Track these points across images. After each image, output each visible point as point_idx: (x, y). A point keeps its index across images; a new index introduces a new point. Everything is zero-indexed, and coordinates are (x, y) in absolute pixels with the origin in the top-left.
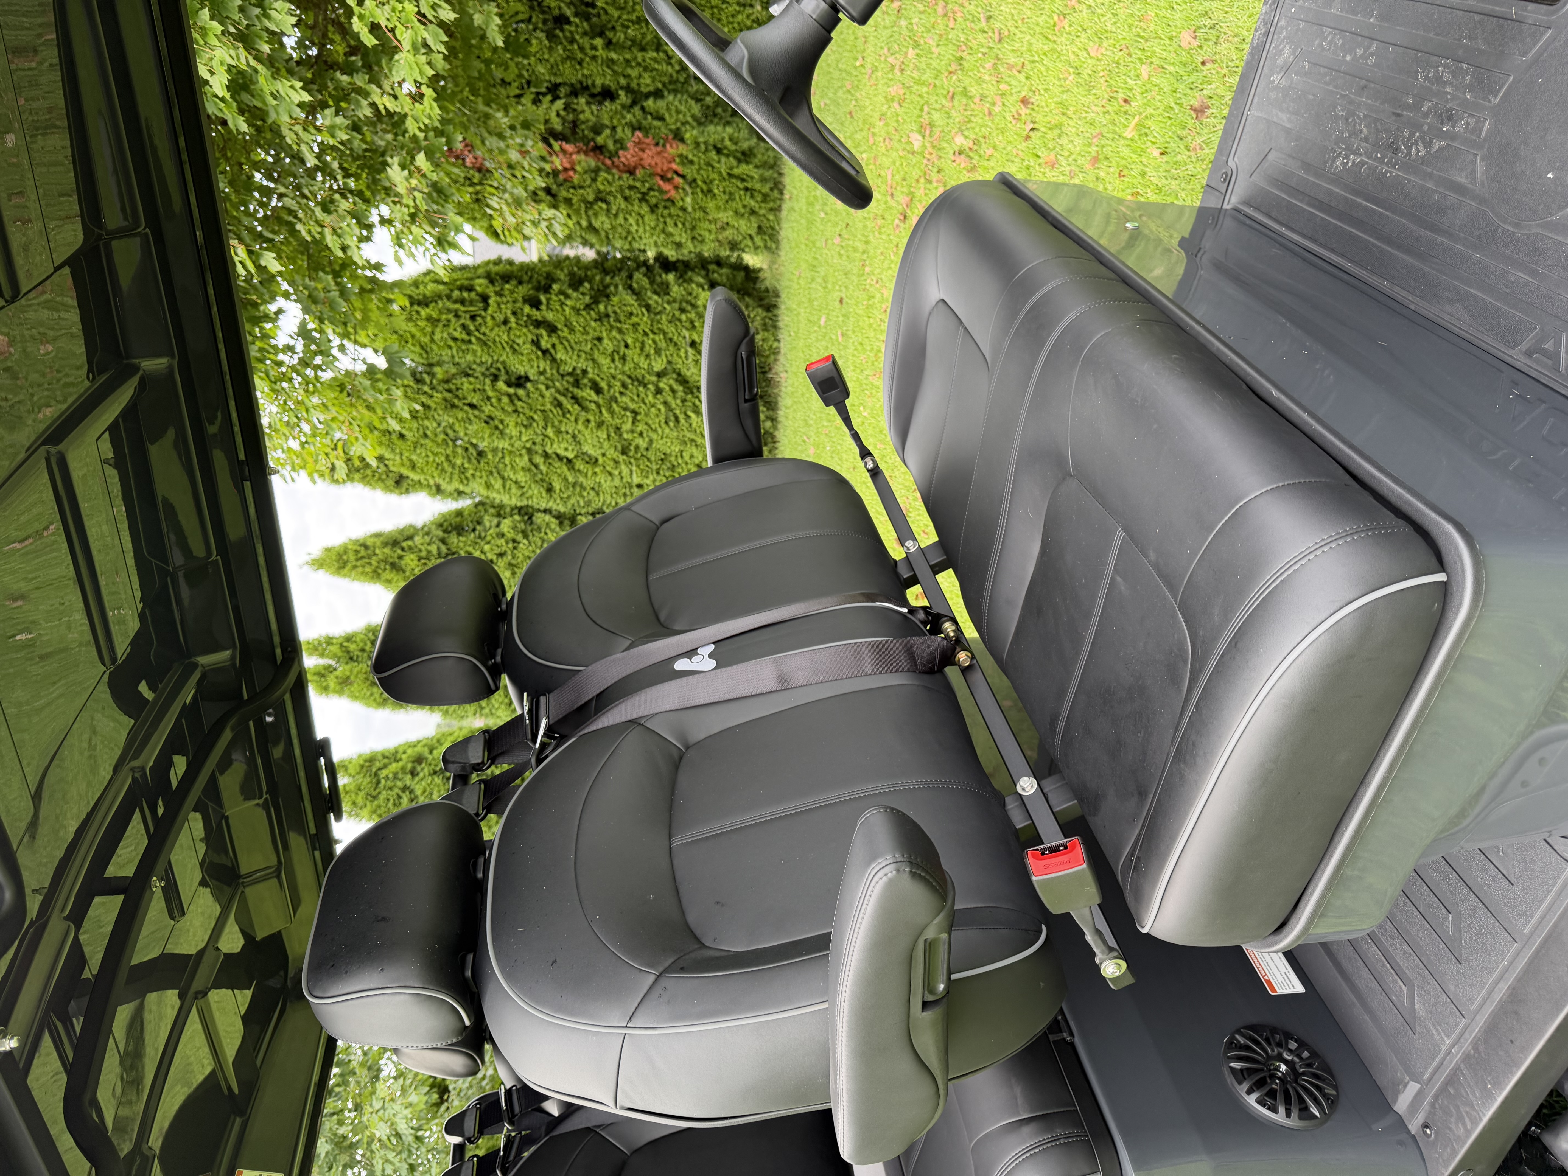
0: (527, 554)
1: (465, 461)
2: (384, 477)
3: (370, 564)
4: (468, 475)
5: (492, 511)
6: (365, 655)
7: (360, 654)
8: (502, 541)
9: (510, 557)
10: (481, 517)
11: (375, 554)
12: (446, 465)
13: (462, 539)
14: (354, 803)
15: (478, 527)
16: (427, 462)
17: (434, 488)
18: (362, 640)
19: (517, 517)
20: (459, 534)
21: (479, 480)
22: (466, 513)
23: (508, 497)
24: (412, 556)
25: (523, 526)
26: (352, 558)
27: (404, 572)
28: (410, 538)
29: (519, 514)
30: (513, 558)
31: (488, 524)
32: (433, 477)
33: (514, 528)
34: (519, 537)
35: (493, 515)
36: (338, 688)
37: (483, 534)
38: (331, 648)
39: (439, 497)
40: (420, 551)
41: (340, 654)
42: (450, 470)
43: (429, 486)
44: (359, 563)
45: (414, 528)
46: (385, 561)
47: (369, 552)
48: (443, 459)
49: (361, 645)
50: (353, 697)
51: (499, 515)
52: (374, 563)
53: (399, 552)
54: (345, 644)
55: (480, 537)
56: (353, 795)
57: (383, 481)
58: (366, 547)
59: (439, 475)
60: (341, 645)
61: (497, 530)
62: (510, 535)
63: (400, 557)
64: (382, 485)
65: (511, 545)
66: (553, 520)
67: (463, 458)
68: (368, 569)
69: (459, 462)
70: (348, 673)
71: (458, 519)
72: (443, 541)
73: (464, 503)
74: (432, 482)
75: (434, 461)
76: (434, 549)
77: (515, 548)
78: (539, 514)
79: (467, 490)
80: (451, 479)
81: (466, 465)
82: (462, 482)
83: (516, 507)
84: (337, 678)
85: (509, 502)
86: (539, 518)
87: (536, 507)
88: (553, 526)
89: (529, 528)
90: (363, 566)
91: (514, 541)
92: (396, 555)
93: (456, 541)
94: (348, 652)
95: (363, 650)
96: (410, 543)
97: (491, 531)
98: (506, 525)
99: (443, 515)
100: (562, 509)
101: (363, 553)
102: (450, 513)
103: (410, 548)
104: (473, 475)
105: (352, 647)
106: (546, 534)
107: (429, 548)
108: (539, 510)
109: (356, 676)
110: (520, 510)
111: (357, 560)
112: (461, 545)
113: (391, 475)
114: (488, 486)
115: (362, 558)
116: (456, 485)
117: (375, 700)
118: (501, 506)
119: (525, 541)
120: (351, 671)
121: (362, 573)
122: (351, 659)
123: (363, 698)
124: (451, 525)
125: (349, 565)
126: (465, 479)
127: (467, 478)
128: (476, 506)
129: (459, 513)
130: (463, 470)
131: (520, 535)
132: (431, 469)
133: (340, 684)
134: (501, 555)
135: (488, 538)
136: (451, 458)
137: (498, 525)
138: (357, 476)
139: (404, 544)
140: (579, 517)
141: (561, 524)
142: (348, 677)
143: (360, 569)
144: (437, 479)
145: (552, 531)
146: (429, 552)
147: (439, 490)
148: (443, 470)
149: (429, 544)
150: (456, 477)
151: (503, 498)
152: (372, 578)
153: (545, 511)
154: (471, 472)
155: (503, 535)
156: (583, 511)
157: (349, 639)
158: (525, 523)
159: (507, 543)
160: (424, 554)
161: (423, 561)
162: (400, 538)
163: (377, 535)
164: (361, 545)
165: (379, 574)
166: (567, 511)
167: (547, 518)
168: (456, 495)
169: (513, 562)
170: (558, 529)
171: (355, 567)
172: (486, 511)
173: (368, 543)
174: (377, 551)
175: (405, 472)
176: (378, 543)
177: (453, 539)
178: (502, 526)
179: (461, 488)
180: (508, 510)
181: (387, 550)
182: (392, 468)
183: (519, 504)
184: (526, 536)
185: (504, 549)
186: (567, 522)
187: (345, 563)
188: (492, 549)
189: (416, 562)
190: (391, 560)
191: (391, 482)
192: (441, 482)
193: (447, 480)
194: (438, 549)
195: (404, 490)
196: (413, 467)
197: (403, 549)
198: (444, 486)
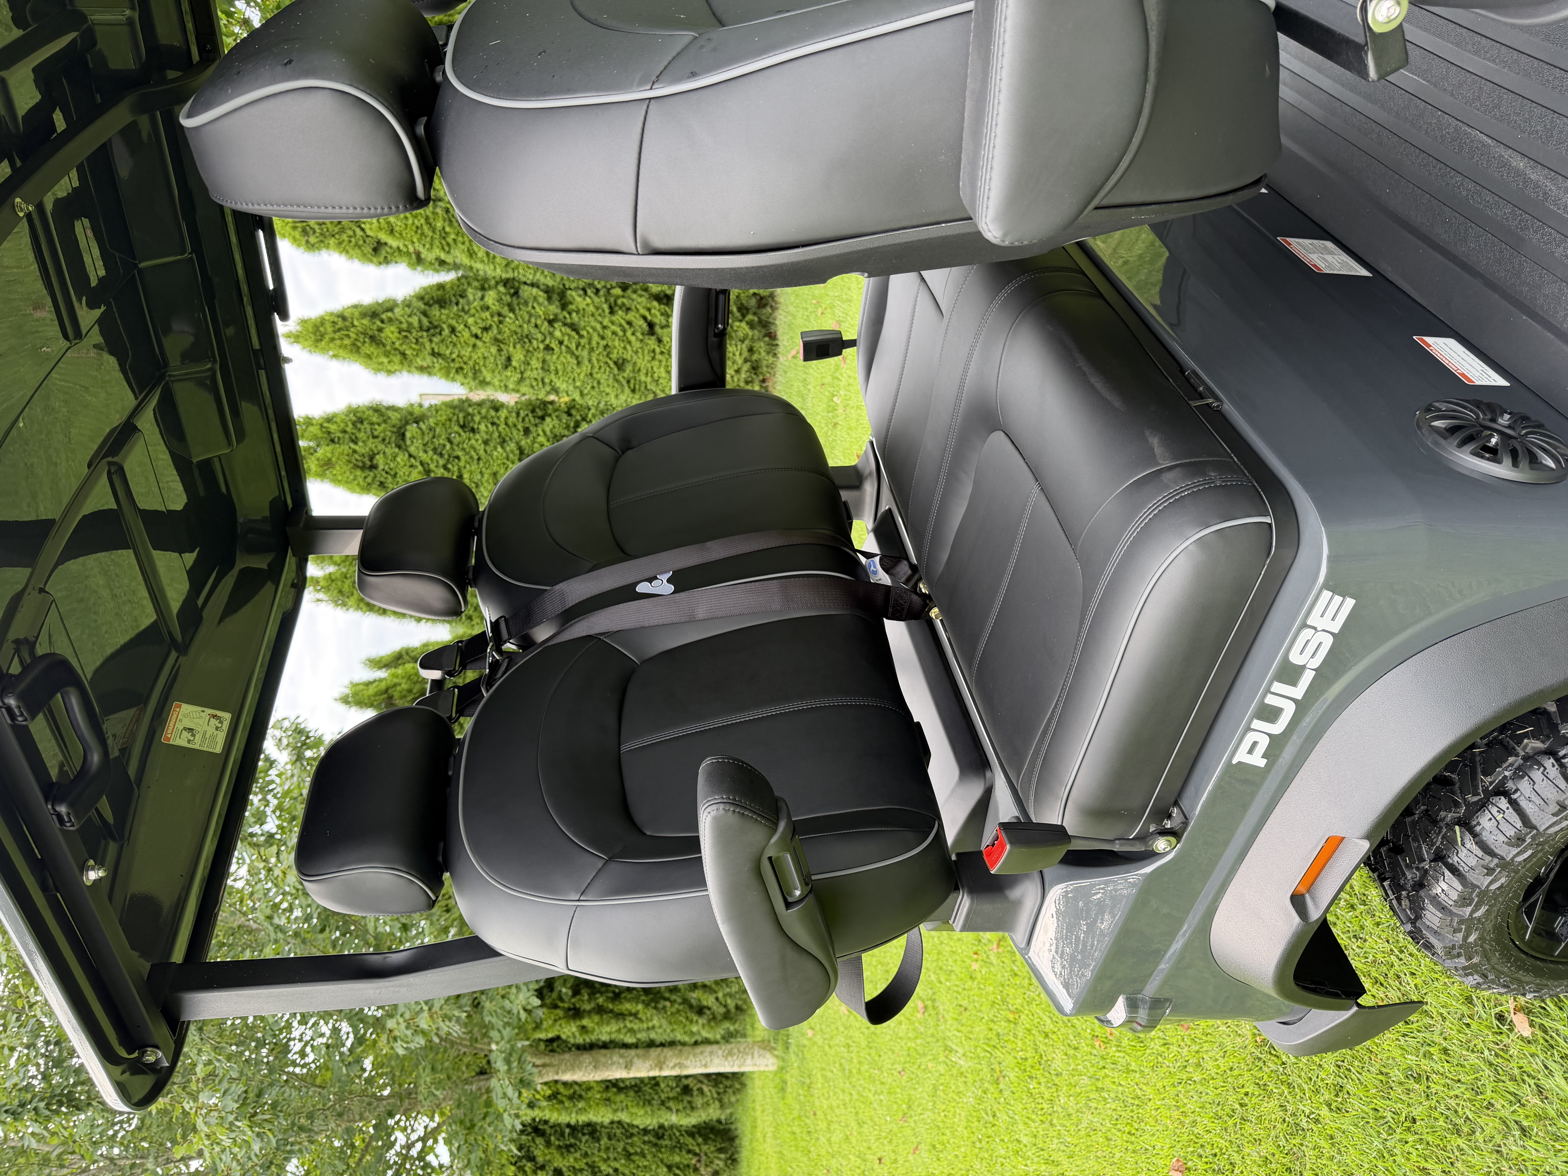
0: (513, 328)
1: (446, 224)
2: (361, 242)
3: (348, 336)
4: (450, 240)
5: (476, 284)
6: (347, 436)
7: (341, 435)
8: (487, 314)
9: (495, 331)
10: (465, 291)
11: (353, 326)
12: (426, 228)
13: (444, 311)
14: (340, 592)
15: (461, 300)
16: (406, 225)
17: (414, 256)
18: (343, 421)
19: (501, 289)
20: (441, 307)
21: (462, 247)
22: (448, 286)
23: (492, 267)
24: (392, 328)
25: (508, 299)
26: (330, 329)
27: (384, 345)
28: (391, 309)
29: (505, 285)
30: (500, 333)
31: (471, 297)
32: (413, 242)
33: (500, 300)
34: (505, 311)
35: (476, 288)
36: (319, 470)
37: (466, 308)
38: (311, 429)
39: (419, 268)
40: (401, 322)
41: (320, 434)
42: (430, 234)
43: (408, 254)
44: (337, 336)
45: (394, 301)
46: (365, 334)
47: (347, 324)
48: (423, 221)
49: (342, 425)
50: (336, 481)
51: (483, 289)
52: (353, 335)
53: (379, 323)
54: (326, 425)
55: (463, 310)
56: (339, 583)
57: (360, 247)
58: (344, 318)
59: (419, 240)
60: (322, 426)
61: (482, 303)
62: (495, 307)
63: (380, 330)
64: (358, 251)
65: (496, 319)
66: (541, 293)
67: (444, 220)
68: (347, 342)
69: (439, 225)
70: (329, 455)
71: (439, 293)
72: (425, 314)
73: (447, 277)
74: (411, 249)
75: (413, 223)
76: (415, 320)
77: (500, 322)
78: (526, 287)
79: (449, 259)
80: (432, 245)
81: (447, 229)
82: (443, 248)
83: (501, 280)
84: (318, 460)
85: (493, 274)
86: (526, 292)
87: (524, 279)
88: (541, 300)
89: (515, 301)
90: (342, 339)
91: (500, 315)
92: (375, 327)
93: (438, 313)
94: (329, 433)
95: (345, 432)
96: (390, 314)
97: (475, 304)
98: (491, 297)
99: (425, 289)
100: (550, 282)
101: (340, 324)
102: (431, 287)
103: (390, 320)
104: (454, 240)
105: (333, 428)
106: (533, 308)
107: (410, 320)
108: (525, 283)
109: (338, 459)
110: (506, 282)
111: (335, 332)
112: (444, 317)
113: (368, 241)
114: (471, 254)
115: (340, 330)
116: (437, 252)
117: (358, 484)
118: (486, 280)
119: (511, 315)
120: (332, 453)
121: (340, 347)
122: (332, 441)
123: (347, 482)
124: (432, 298)
125: (327, 337)
126: (447, 248)
127: (448, 244)
128: (459, 279)
129: (441, 286)
130: (444, 235)
131: (506, 308)
132: (409, 233)
133: (321, 466)
134: (486, 329)
135: (473, 311)
136: (431, 220)
137: (482, 298)
138: (332, 241)
139: (384, 316)
140: (569, 292)
141: (549, 299)
142: (330, 459)
143: (338, 342)
144: (416, 245)
145: (540, 304)
146: (410, 324)
147: (418, 260)
148: (422, 234)
149: (410, 316)
150: (437, 242)
151: (487, 268)
152: (351, 351)
153: (533, 285)
154: (453, 236)
155: (488, 308)
156: (573, 286)
157: (329, 419)
158: (512, 296)
159: (492, 316)
160: (404, 326)
161: (404, 334)
162: (380, 309)
163: (355, 307)
164: (338, 316)
165: (358, 348)
166: (556, 284)
167: (535, 291)
168: (437, 264)
169: (499, 337)
170: (546, 303)
171: (332, 340)
172: (469, 284)
173: (346, 314)
174: (356, 323)
175: (384, 237)
176: (357, 314)
177: (435, 312)
178: (486, 299)
179: (443, 256)
180: (493, 283)
181: (365, 321)
182: (369, 233)
183: (504, 276)
184: (512, 310)
185: (489, 322)
186: (555, 297)
187: (322, 336)
188: (476, 323)
189: (396, 334)
190: (370, 333)
191: (368, 249)
192: (421, 249)
193: (427, 246)
194: (420, 321)
195: (382, 259)
196: (392, 232)
197: (382, 322)
198: (424, 254)
